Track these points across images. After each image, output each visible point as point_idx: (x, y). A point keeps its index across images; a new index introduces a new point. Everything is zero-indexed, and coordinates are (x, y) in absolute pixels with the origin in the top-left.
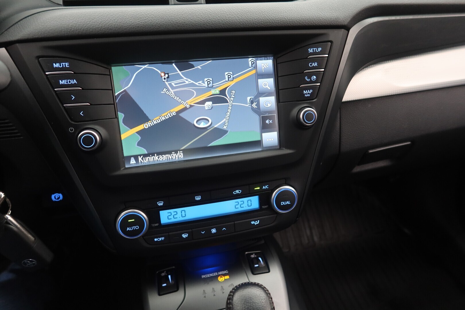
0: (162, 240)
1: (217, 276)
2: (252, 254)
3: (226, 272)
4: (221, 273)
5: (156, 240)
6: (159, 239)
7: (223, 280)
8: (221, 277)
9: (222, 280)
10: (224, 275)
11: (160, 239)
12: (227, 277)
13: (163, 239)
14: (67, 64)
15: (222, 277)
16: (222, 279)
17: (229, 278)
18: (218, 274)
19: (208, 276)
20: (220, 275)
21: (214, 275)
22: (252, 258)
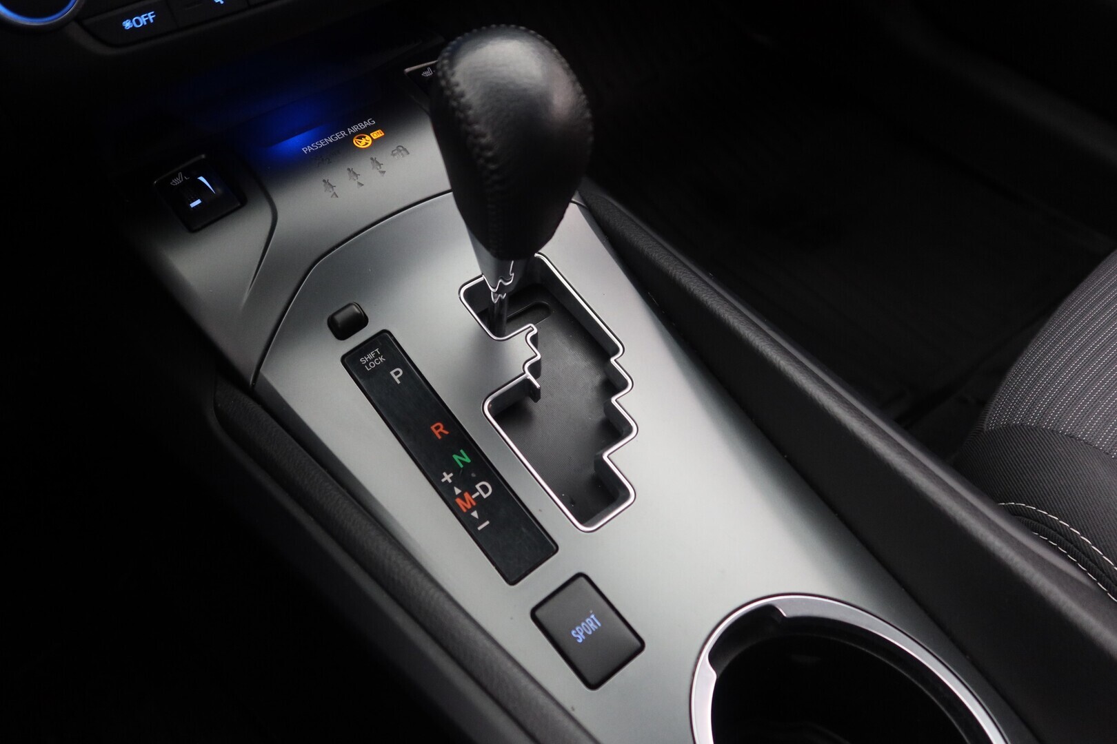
0: (148, 21)
1: (349, 138)
2: (425, 69)
3: (370, 124)
4: (355, 129)
5: (127, 24)
6: (138, 22)
7: (370, 143)
8: (360, 138)
9: (367, 144)
10: (368, 131)
11: (143, 20)
12: (377, 134)
13: (151, 18)
15: (365, 137)
16: (364, 141)
17: (383, 134)
18: (347, 132)
19: (322, 144)
20: (354, 135)
21: (338, 137)
22: (427, 77)
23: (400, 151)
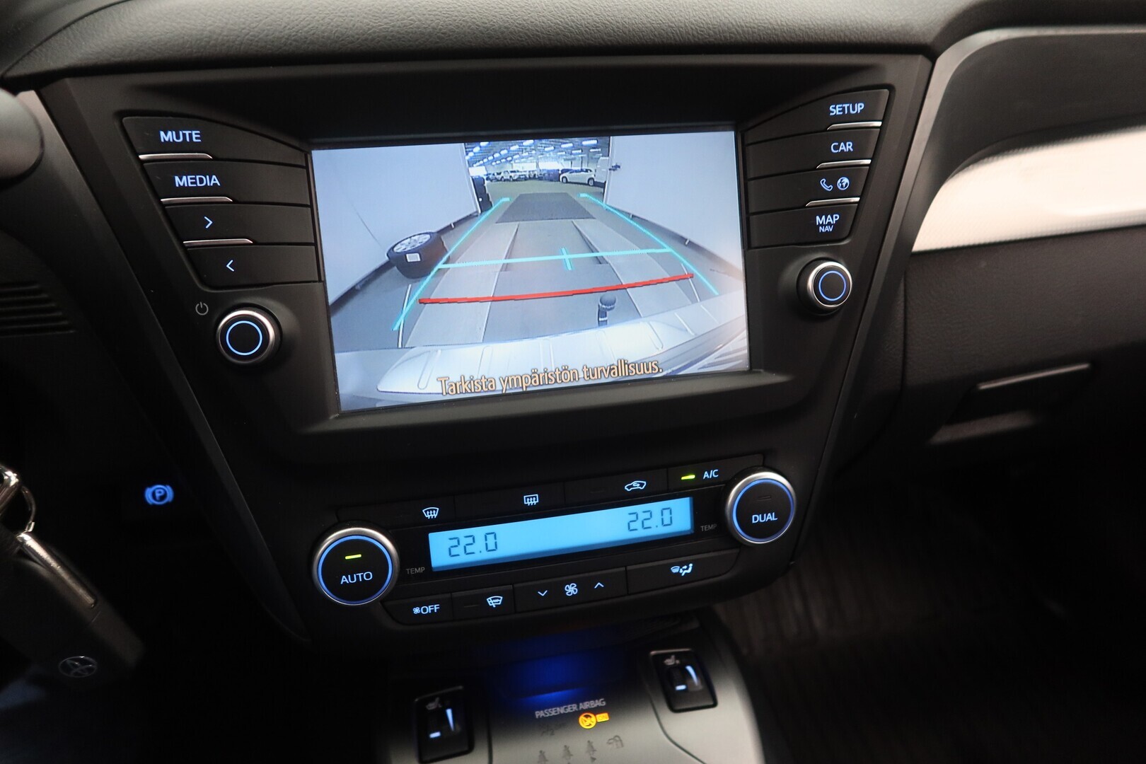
0: (433, 611)
1: (576, 715)
2: (668, 656)
3: (600, 704)
4: (585, 705)
5: (416, 610)
6: (425, 610)
7: (593, 725)
8: (587, 716)
9: (590, 725)
10: (596, 711)
11: (429, 609)
12: (603, 717)
13: (436, 608)
14: (196, 134)
15: (590, 717)
16: (589, 721)
17: (608, 719)
18: (578, 707)
19: (553, 713)
20: (583, 711)
21: (569, 710)
22: (668, 666)
23: (617, 741)
